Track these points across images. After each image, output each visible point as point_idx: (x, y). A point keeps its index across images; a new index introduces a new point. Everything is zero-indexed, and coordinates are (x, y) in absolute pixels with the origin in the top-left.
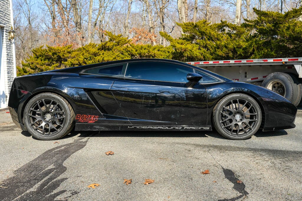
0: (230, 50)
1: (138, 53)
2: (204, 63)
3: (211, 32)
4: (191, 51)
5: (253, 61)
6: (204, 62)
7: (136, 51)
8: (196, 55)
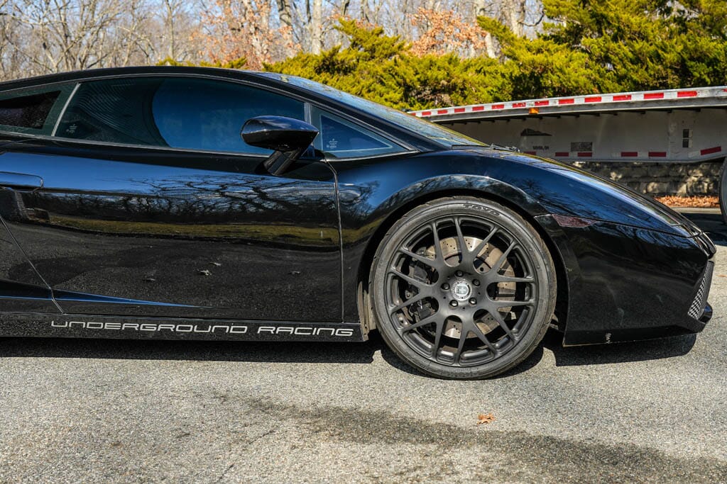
0: (671, 68)
1: (419, 80)
2: (561, 101)
3: (620, 16)
4: (561, 70)
5: (695, 93)
6: (561, 98)
7: (417, 73)
8: (576, 82)
